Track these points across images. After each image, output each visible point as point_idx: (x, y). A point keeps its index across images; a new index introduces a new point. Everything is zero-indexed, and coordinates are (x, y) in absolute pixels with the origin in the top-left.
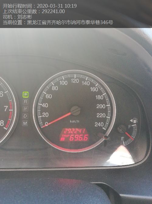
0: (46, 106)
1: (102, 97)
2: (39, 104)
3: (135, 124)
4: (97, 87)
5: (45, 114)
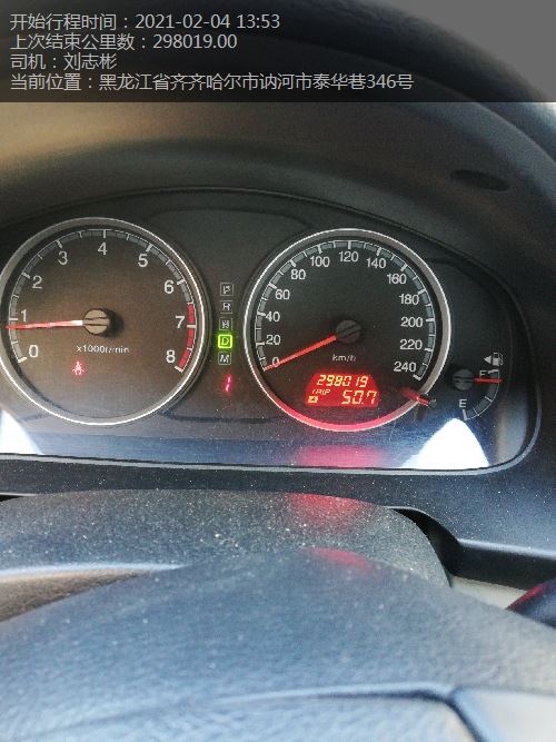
0: (276, 318)
1: (415, 298)
2: (258, 313)
3: (495, 367)
4: (404, 272)
5: (273, 338)
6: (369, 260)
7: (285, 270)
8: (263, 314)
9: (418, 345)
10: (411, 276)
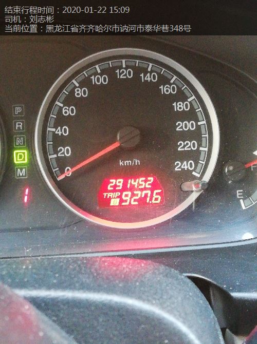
2: (49, 129)
4: (174, 83)
5: (64, 150)
6: (142, 75)
7: (69, 90)
8: (54, 130)
9: (194, 147)
10: (180, 86)
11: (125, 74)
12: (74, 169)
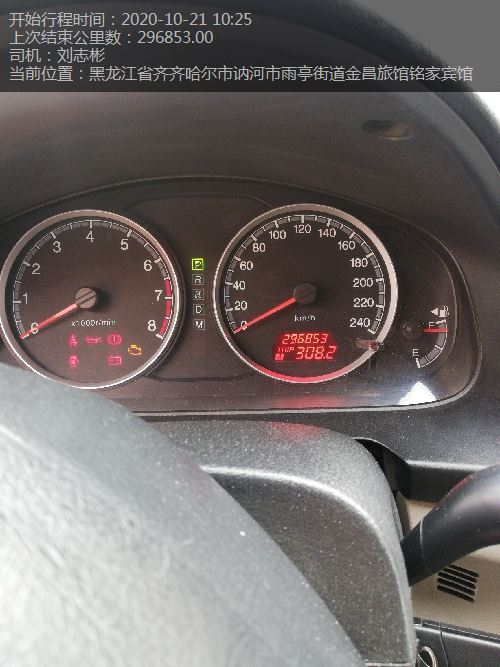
0: (242, 286)
1: (364, 261)
2: (226, 283)
3: (443, 318)
4: (352, 239)
5: (240, 304)
6: (321, 231)
7: (248, 244)
8: (231, 284)
9: (370, 303)
10: (359, 242)
11: (302, 229)
12: (250, 323)
